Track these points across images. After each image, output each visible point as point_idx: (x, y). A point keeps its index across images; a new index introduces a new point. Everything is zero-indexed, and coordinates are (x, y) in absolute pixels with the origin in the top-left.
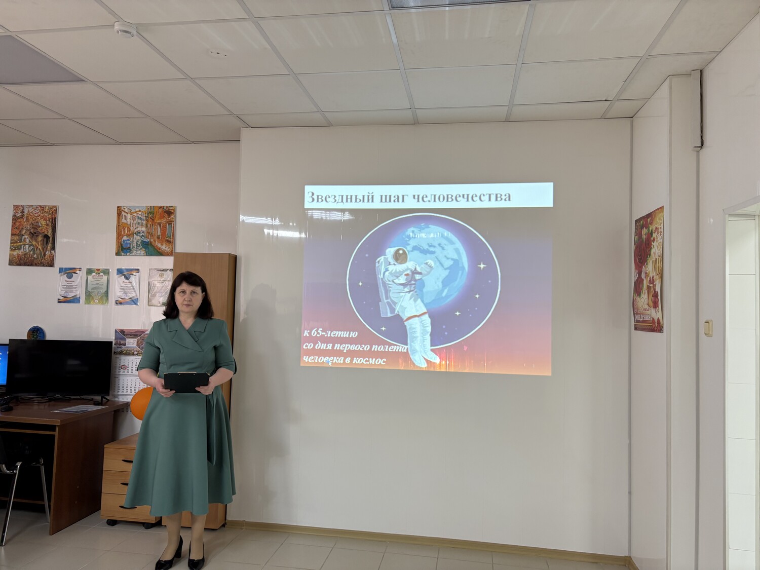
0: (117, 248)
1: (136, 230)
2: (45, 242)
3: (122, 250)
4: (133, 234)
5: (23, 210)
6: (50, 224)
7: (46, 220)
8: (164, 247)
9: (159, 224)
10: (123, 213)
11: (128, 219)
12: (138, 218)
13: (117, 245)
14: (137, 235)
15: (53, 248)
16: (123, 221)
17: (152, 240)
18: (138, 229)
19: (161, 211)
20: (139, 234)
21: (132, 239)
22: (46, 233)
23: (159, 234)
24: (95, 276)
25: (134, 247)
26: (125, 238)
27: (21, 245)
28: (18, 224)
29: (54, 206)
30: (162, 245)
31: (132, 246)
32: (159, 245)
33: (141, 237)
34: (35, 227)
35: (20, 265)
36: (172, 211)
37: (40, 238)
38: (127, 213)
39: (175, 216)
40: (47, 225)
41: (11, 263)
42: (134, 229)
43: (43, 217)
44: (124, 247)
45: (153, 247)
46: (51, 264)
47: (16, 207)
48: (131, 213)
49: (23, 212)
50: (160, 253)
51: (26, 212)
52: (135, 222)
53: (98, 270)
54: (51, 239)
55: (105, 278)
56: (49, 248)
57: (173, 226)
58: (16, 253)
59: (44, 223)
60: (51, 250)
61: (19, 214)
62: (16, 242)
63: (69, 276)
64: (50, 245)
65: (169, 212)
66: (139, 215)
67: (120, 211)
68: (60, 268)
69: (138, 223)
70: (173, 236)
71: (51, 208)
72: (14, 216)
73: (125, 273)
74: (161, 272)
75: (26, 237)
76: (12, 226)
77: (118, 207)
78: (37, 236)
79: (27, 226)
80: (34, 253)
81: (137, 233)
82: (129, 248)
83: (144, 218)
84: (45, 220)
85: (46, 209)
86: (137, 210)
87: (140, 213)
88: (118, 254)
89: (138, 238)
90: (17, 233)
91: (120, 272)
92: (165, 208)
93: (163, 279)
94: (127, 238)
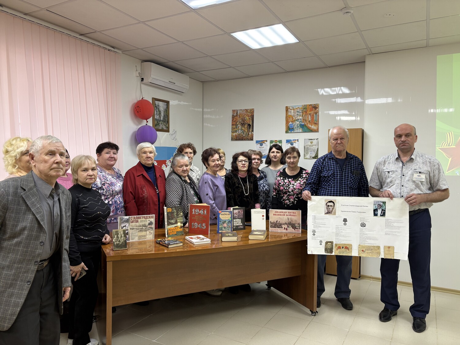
0: (286, 129)
1: (296, 119)
2: (249, 128)
3: (289, 130)
4: (295, 121)
5: (237, 112)
6: (251, 118)
8: (313, 127)
9: (310, 114)
10: (289, 110)
11: (292, 113)
12: (297, 112)
13: (286, 127)
15: (253, 131)
16: (289, 114)
17: (306, 123)
18: (298, 118)
19: (310, 107)
20: (298, 121)
21: (294, 123)
22: (249, 123)
23: (310, 120)
26: (290, 123)
27: (237, 130)
28: (235, 119)
29: (253, 109)
30: (312, 125)
31: (294, 127)
32: (310, 126)
33: (300, 122)
34: (244, 120)
35: (236, 140)
36: (317, 107)
37: (246, 126)
38: (291, 110)
39: (319, 109)
41: (233, 139)
44: (290, 128)
45: (307, 127)
46: (252, 140)
47: (234, 111)
48: (293, 109)
50: (311, 131)
51: (239, 113)
52: (296, 114)
53: (276, 141)
54: (251, 126)
56: (251, 131)
57: (318, 114)
58: (234, 134)
59: (248, 118)
61: (235, 114)
62: (235, 129)
63: (261, 145)
64: (251, 129)
65: (315, 107)
67: (287, 109)
68: (256, 141)
69: (298, 115)
70: (318, 120)
71: (251, 110)
72: (233, 115)
73: (291, 142)
74: (311, 141)
75: (239, 126)
76: (232, 121)
77: (286, 107)
78: (245, 125)
79: (239, 120)
80: (243, 134)
82: (293, 129)
83: (301, 112)
84: (248, 116)
85: (249, 111)
86: (297, 107)
87: (299, 109)
88: (287, 132)
90: (234, 124)
91: (288, 141)
92: (313, 105)
93: (312, 144)
94: (292, 123)
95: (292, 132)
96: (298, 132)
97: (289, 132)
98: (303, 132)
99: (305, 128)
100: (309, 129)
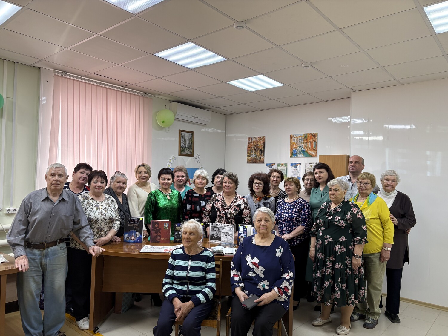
0: (290, 154)
1: (299, 145)
3: (293, 155)
4: (297, 147)
7: (261, 143)
8: (312, 153)
9: (310, 142)
10: (293, 138)
11: (295, 140)
12: (300, 139)
13: (290, 152)
14: (300, 148)
15: (264, 155)
16: (293, 141)
17: (306, 149)
18: (300, 145)
19: (310, 135)
21: (297, 149)
22: (261, 149)
23: (310, 146)
24: (281, 167)
25: (298, 153)
26: (294, 149)
27: (251, 155)
28: (250, 145)
29: (264, 137)
32: (310, 152)
34: (257, 146)
35: (251, 163)
36: (316, 135)
37: (259, 151)
38: (295, 138)
39: (317, 138)
40: (261, 145)
41: (248, 162)
42: (298, 145)
43: (260, 142)
44: (294, 153)
46: (263, 163)
47: (249, 138)
48: (297, 137)
49: (252, 140)
50: (311, 156)
51: (253, 140)
52: (299, 141)
53: (282, 164)
54: (263, 151)
55: (286, 167)
57: (316, 142)
58: (249, 158)
59: (260, 144)
61: (250, 142)
62: (249, 153)
64: (262, 154)
65: (314, 136)
66: (300, 138)
67: (291, 137)
68: (267, 164)
69: (300, 142)
70: (316, 147)
72: (248, 142)
73: (295, 165)
74: (311, 164)
75: (253, 151)
76: (248, 146)
77: (291, 135)
78: (257, 150)
79: (253, 146)
80: (256, 158)
81: (300, 147)
82: (296, 154)
83: (303, 139)
85: (261, 138)
86: (299, 136)
87: (301, 137)
88: (291, 157)
89: (300, 149)
90: (249, 149)
91: (292, 165)
92: (312, 134)
95: (295, 157)
96: (300, 156)
97: (293, 157)
98: (304, 157)
99: (306, 154)
100: (309, 155)
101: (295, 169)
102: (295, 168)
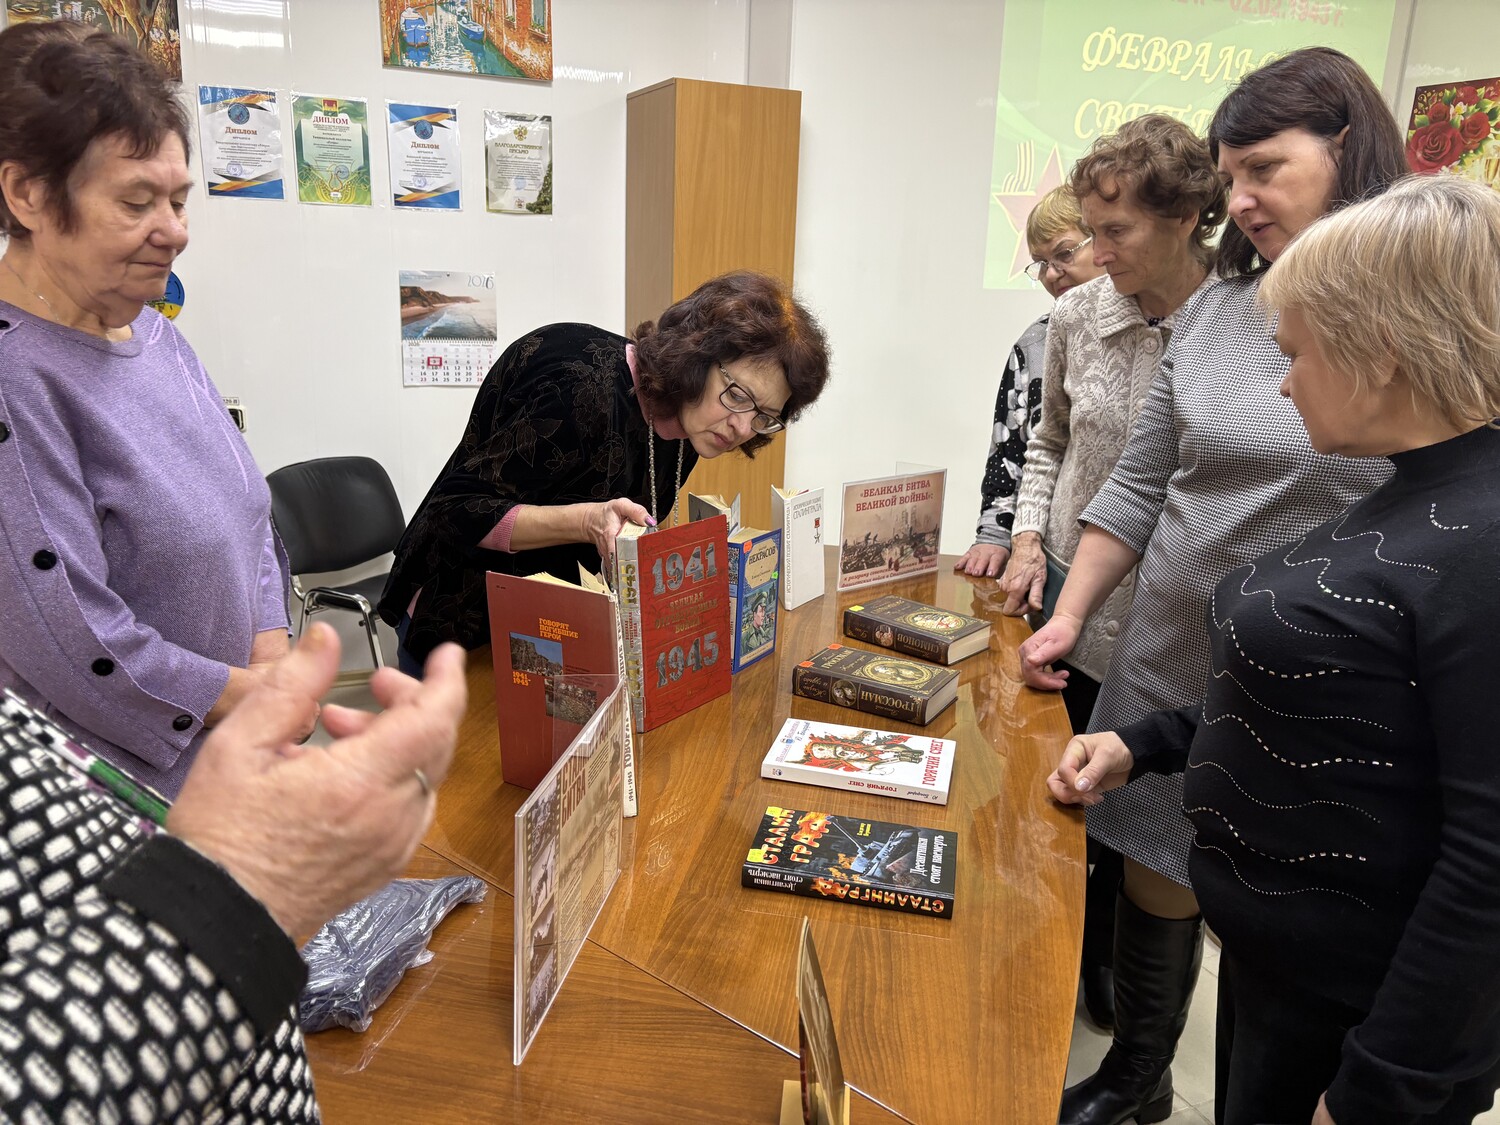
0: (385, 42)
2: (143, 1)
3: (403, 50)
4: (434, 4)
13: (383, 32)
15: (174, 23)
17: (491, 30)
20: (452, 8)
23: (510, 14)
24: (321, 119)
26: (409, 14)
30: (521, 46)
31: (432, 43)
32: (514, 47)
33: (459, 18)
44: (410, 41)
45: (499, 50)
53: (331, 103)
55: (355, 128)
56: (158, 19)
60: (168, 26)
63: (239, 115)
64: (161, 10)
68: (203, 89)
74: (519, 123)
81: (446, 4)
82: (425, 47)
88: (390, 61)
91: (400, 112)
93: (524, 142)
94: (416, 16)
95: (423, 64)
96: (455, 68)
97: (407, 62)
98: (480, 75)
99: (492, 56)
100: (510, 64)
101: (425, 142)
102: (424, 134)
